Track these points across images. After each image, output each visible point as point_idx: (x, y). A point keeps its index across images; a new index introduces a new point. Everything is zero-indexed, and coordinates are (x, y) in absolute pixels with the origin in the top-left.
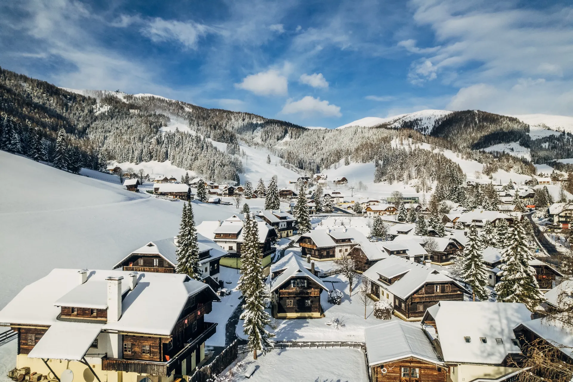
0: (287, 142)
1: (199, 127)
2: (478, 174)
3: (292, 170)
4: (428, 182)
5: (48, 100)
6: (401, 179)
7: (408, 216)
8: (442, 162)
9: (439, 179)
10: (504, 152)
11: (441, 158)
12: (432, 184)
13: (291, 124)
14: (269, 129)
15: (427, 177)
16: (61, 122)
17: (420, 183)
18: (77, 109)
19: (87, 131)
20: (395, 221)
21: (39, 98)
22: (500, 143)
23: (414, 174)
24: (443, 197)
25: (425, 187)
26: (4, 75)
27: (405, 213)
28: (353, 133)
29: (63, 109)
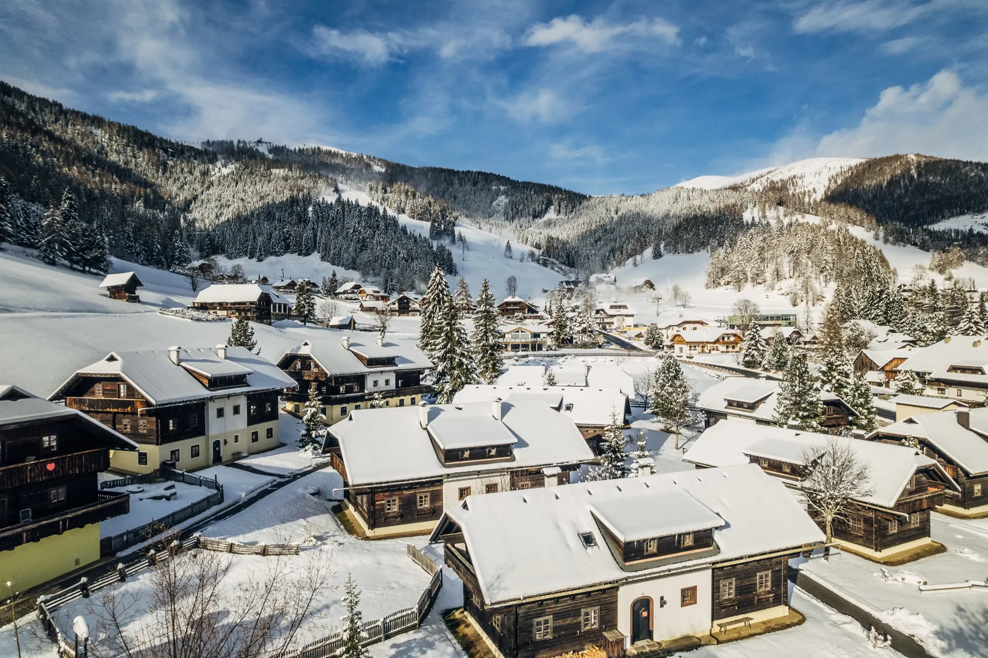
0: (550, 220)
1: (386, 195)
2: (921, 270)
3: (552, 268)
4: (818, 285)
5: (134, 156)
6: (760, 281)
7: (768, 355)
8: (845, 243)
9: (839, 276)
10: (971, 230)
11: (844, 237)
12: (825, 289)
13: (560, 189)
14: (518, 198)
15: (813, 276)
16: (140, 191)
17: (799, 287)
18: (182, 170)
19: (192, 206)
20: (735, 366)
21: (118, 153)
22: (962, 213)
23: (786, 269)
24: (852, 312)
25: (810, 294)
26: (66, 117)
27: (761, 348)
28: (672, 200)
29: (158, 171)
